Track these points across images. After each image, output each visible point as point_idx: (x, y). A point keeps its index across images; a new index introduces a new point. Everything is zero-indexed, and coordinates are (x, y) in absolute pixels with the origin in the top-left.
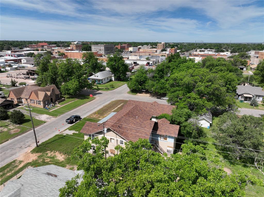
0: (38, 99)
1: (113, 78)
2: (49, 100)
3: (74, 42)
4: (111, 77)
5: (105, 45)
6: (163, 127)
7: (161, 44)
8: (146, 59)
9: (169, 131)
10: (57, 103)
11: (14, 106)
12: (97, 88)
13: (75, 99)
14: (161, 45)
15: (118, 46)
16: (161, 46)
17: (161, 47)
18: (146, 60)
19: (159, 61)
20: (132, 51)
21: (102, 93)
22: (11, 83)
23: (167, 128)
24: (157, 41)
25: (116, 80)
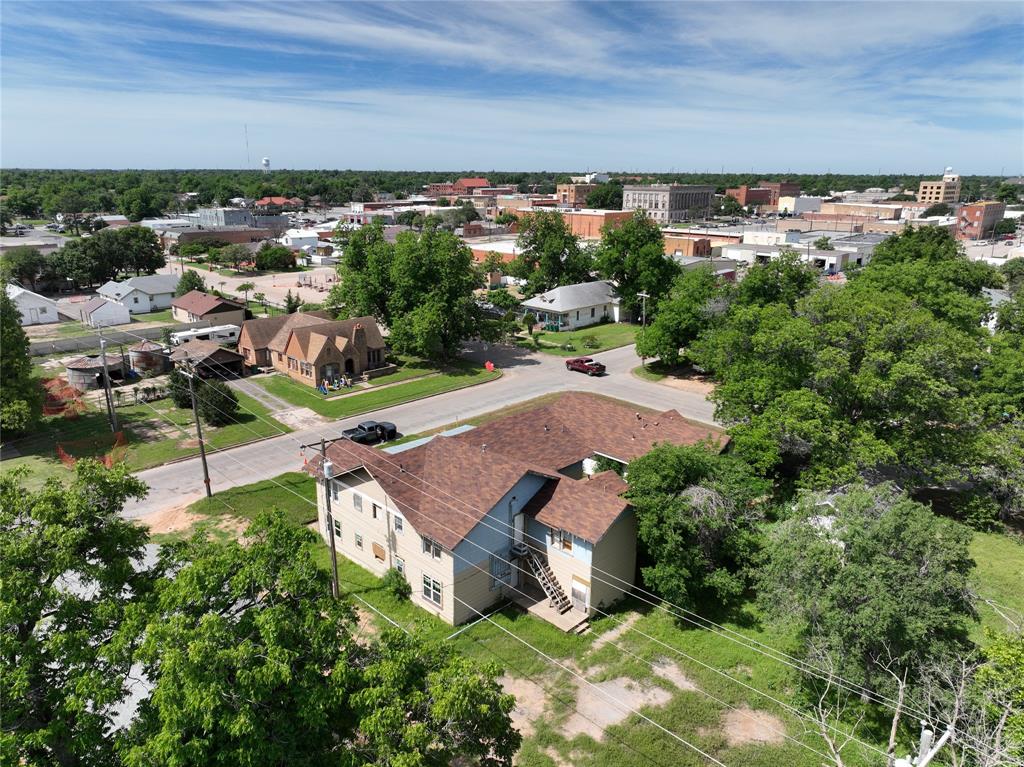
0: (307, 356)
1: (616, 313)
2: (338, 364)
3: (584, 175)
4: (607, 307)
5: (675, 185)
6: (567, 498)
7: (935, 184)
8: (815, 243)
9: (578, 518)
10: (365, 377)
11: (244, 372)
12: (533, 344)
13: (434, 371)
14: (939, 188)
15: (737, 191)
16: (938, 193)
17: (937, 199)
18: (814, 248)
20: (791, 210)
21: (539, 363)
22: (285, 304)
23: (578, 506)
25: (625, 319)
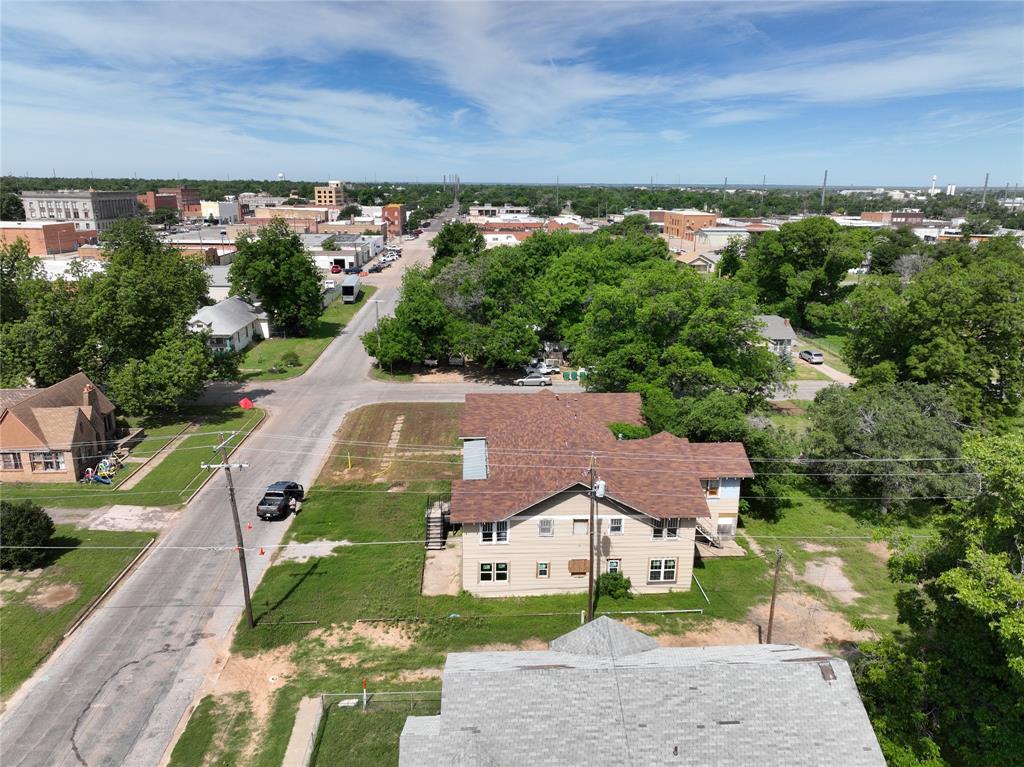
0: (45, 442)
1: (266, 329)
2: (92, 442)
4: (255, 323)
5: (94, 191)
8: (323, 245)
10: (124, 451)
13: (185, 424)
14: (330, 192)
16: (330, 197)
17: (331, 202)
18: (321, 249)
19: (371, 255)
20: (216, 215)
21: (272, 392)
24: (280, 175)
